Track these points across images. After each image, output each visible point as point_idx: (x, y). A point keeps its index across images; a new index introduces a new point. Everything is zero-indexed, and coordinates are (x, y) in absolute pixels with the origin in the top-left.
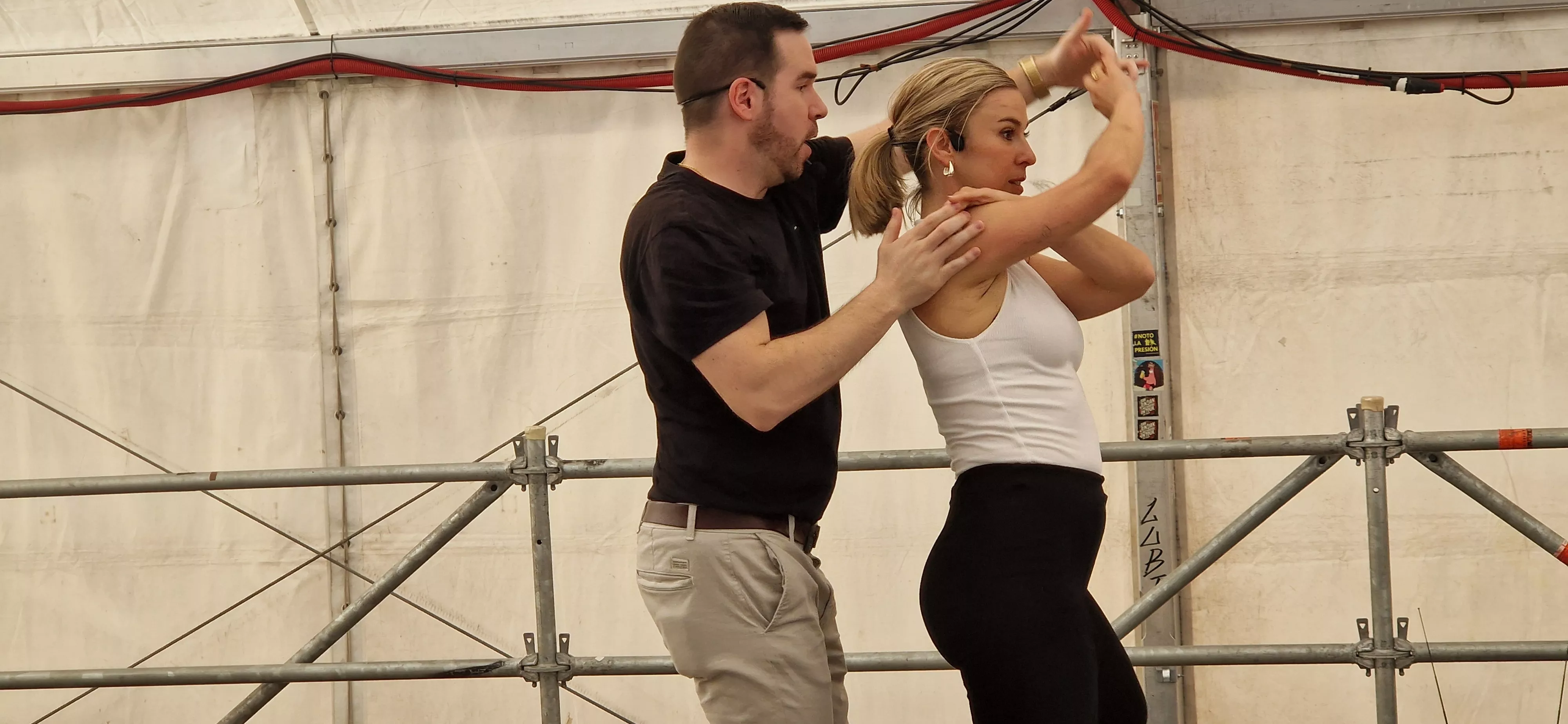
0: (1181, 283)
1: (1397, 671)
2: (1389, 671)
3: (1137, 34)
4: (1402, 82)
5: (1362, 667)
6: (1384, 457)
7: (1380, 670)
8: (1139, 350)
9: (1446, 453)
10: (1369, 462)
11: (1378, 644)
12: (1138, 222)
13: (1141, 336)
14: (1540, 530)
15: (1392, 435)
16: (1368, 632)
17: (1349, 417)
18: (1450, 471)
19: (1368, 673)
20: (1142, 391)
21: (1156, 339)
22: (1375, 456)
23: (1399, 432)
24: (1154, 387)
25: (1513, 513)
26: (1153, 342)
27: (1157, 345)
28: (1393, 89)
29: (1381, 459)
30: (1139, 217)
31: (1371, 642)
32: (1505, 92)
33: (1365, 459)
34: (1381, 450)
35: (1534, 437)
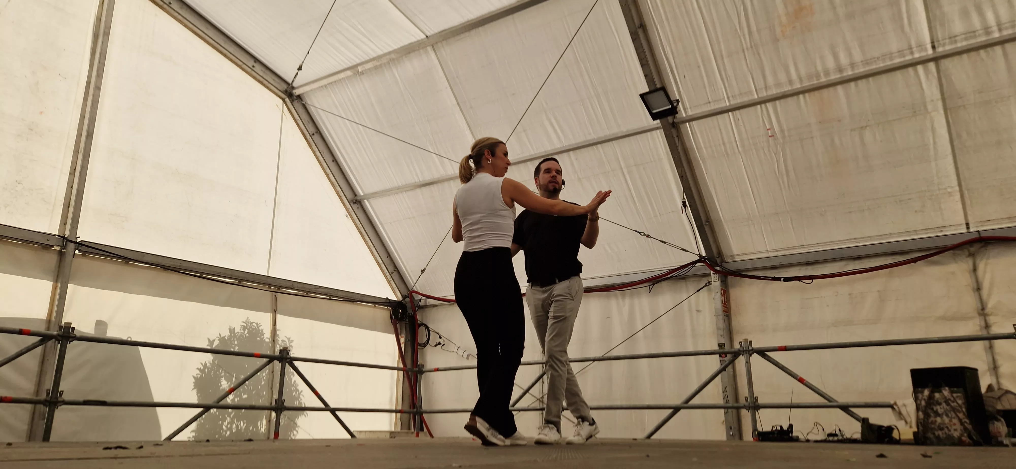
0: (734, 334)
1: (756, 411)
2: (754, 411)
3: (716, 272)
4: (782, 279)
5: (746, 409)
6: (749, 354)
7: (751, 410)
8: (721, 348)
9: (766, 353)
11: (750, 403)
12: (719, 317)
13: (720, 345)
14: (792, 373)
15: (750, 348)
16: (748, 400)
17: (740, 344)
18: (767, 358)
19: (749, 411)
21: (724, 345)
22: (746, 353)
23: (752, 348)
24: (724, 357)
25: (784, 369)
27: (725, 347)
28: (780, 281)
29: (748, 355)
30: (719, 315)
31: (748, 403)
32: (811, 280)
33: (744, 354)
34: (748, 352)
35: (787, 348)
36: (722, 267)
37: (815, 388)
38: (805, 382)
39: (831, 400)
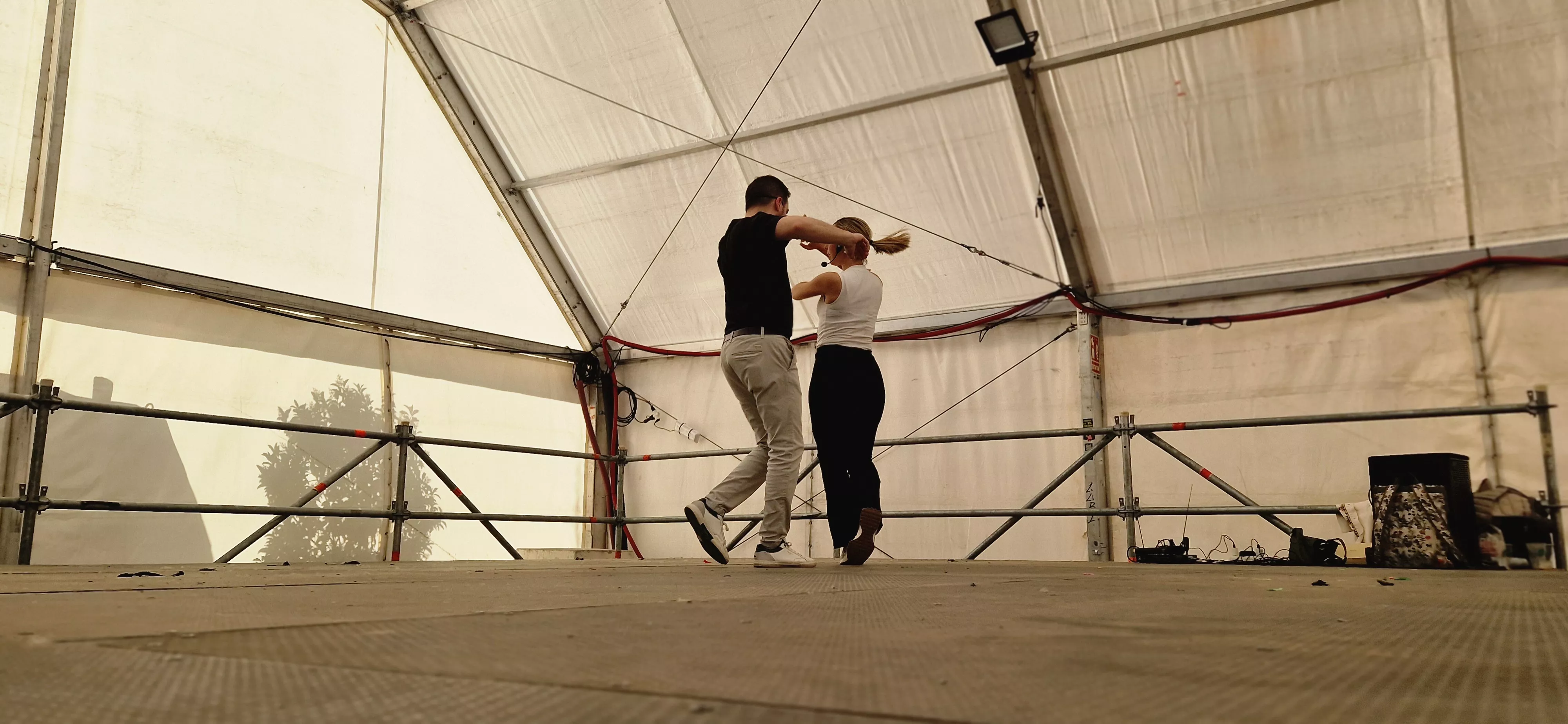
0: (1108, 404)
1: (1135, 518)
2: (1131, 518)
3: (1085, 310)
4: (1185, 322)
5: (1120, 517)
6: (1129, 435)
7: (1127, 517)
8: (1086, 426)
9: (1154, 433)
10: (1123, 436)
11: (1127, 507)
12: (1085, 379)
13: (1086, 421)
14: (1192, 463)
15: (1131, 426)
16: (1123, 503)
17: (1115, 420)
18: (1156, 441)
19: (1124, 520)
20: (1087, 442)
21: (1092, 422)
22: (1124, 434)
23: (1134, 425)
24: (1091, 440)
25: (1181, 457)
26: (1090, 423)
27: (1092, 424)
28: (1182, 324)
29: (1127, 435)
30: (1085, 377)
31: (1124, 507)
32: (1226, 325)
33: (1121, 435)
34: (1127, 431)
35: (1186, 425)
36: (1094, 302)
37: (1224, 485)
38: (1210, 476)
39: (1250, 503)
